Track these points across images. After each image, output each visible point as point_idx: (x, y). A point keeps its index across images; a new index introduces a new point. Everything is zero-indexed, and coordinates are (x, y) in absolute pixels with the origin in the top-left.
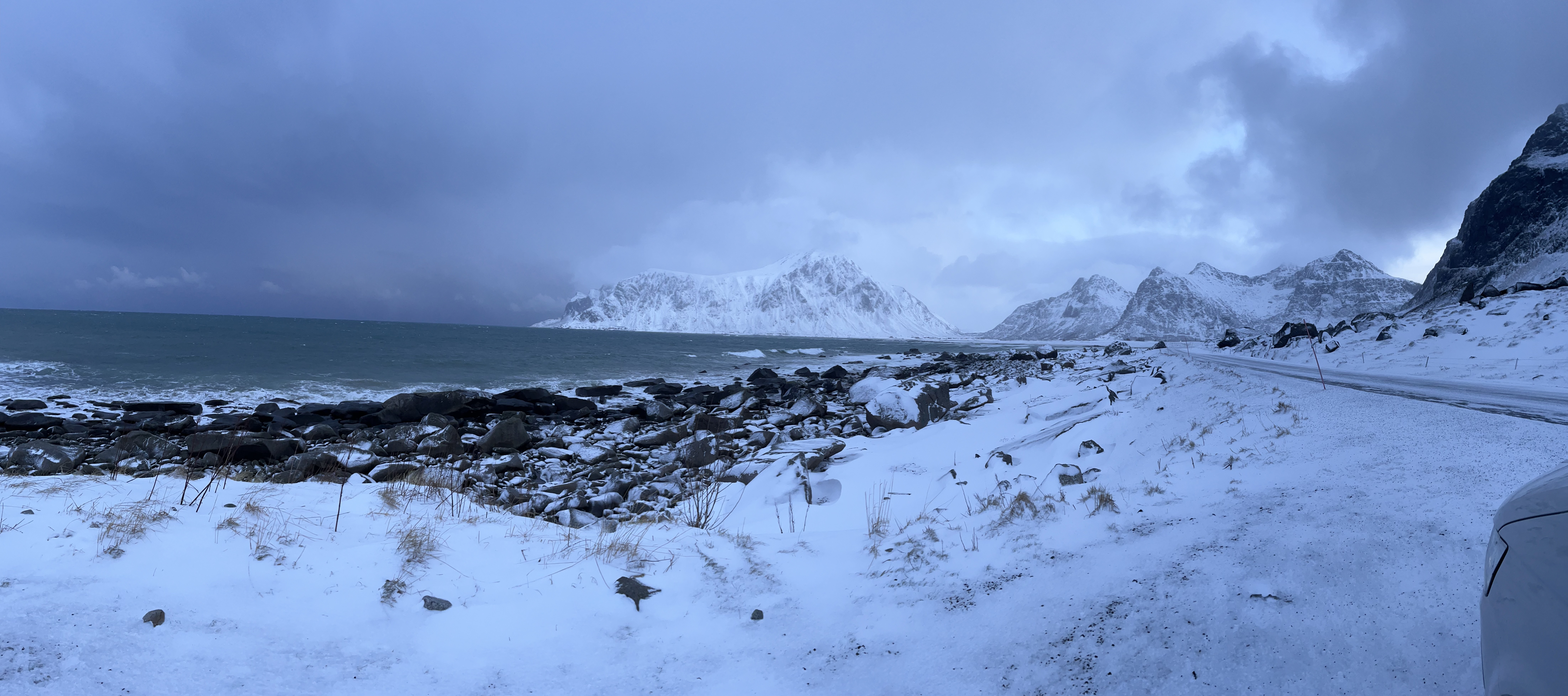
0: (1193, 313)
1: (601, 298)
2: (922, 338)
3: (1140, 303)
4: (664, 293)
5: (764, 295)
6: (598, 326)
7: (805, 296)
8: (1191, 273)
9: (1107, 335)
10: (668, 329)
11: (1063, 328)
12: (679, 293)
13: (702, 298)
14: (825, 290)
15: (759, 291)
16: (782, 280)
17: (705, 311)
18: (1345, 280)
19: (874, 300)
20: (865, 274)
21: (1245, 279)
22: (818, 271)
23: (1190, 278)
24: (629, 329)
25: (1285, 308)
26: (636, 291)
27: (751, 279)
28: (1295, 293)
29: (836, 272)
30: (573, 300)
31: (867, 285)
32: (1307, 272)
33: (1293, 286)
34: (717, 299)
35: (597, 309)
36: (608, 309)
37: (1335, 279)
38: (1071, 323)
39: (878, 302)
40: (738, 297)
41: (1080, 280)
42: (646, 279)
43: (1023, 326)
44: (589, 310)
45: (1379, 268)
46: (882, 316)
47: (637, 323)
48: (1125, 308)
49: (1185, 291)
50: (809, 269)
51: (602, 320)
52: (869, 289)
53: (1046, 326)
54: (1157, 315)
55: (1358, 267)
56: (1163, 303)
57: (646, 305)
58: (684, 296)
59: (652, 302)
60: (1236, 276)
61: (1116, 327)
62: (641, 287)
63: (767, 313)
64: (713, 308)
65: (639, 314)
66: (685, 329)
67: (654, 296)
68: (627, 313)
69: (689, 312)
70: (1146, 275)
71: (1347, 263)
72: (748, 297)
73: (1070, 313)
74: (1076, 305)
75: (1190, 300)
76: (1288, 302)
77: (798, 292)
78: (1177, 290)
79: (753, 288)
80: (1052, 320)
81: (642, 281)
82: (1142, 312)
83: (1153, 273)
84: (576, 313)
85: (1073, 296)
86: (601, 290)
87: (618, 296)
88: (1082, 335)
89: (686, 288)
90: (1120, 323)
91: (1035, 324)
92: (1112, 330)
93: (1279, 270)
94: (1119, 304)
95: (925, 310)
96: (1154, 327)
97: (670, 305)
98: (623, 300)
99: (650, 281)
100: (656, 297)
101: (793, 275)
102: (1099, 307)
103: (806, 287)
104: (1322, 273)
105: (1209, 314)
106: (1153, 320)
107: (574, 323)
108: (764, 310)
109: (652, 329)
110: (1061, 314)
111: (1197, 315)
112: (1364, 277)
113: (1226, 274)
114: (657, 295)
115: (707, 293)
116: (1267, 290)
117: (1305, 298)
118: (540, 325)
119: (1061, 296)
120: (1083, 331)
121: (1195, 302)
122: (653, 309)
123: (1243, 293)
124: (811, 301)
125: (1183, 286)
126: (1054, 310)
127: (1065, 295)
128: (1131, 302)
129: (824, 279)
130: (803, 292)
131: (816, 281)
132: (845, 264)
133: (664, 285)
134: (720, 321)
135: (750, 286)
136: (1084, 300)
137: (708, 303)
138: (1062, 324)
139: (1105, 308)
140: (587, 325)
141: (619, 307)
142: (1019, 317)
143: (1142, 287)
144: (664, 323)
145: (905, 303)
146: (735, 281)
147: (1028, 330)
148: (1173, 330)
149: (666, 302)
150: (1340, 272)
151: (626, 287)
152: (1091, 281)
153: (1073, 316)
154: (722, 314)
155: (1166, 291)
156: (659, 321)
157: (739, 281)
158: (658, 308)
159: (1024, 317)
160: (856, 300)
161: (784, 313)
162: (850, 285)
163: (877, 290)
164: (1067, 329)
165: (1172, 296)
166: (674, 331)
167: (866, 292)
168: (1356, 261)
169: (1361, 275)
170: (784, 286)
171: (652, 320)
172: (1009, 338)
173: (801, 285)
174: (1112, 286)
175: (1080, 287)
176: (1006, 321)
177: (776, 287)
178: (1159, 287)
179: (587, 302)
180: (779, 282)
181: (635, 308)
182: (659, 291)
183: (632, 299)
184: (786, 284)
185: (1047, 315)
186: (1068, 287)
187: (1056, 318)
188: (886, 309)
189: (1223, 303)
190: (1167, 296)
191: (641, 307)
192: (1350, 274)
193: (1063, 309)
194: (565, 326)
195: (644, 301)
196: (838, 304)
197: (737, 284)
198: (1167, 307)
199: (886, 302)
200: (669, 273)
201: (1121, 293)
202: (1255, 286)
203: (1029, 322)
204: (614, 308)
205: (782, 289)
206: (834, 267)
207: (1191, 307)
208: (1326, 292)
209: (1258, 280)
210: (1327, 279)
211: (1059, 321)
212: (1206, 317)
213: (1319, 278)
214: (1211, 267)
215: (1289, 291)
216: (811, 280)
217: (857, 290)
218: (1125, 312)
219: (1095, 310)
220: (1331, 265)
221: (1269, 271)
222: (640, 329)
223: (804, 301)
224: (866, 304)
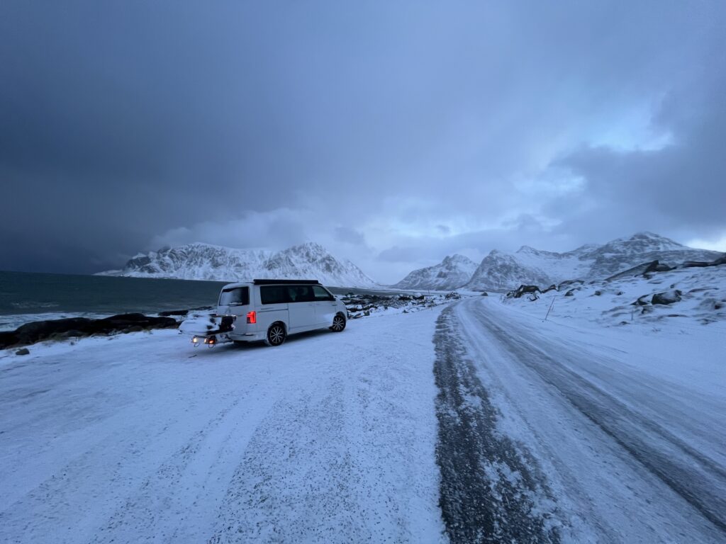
0: (518, 276)
1: (158, 258)
2: (358, 287)
3: (483, 270)
4: (205, 257)
5: (270, 261)
6: (154, 276)
7: (294, 263)
8: (518, 252)
9: (463, 288)
10: (207, 279)
11: (437, 283)
12: (215, 258)
13: (231, 261)
14: (305, 260)
15: (267, 259)
16: (281, 253)
17: (232, 269)
18: (642, 252)
19: (332, 266)
20: (328, 252)
21: (556, 255)
22: (302, 249)
23: (516, 255)
24: (179, 278)
25: (587, 272)
26: (185, 255)
27: (262, 252)
28: (597, 263)
29: (312, 251)
30: (134, 258)
31: (329, 258)
32: (607, 248)
33: (595, 258)
34: (241, 262)
35: (154, 264)
36: (164, 265)
37: (632, 252)
38: (442, 281)
39: (335, 267)
40: (253, 262)
41: (447, 257)
42: (193, 248)
43: (415, 282)
44: (148, 265)
45: (678, 242)
46: (337, 275)
47: (185, 274)
48: (474, 273)
49: (512, 263)
50: (297, 249)
51: (158, 272)
52: (330, 260)
53: (427, 282)
54: (494, 277)
55: (655, 243)
56: (498, 270)
57: (192, 263)
58: (219, 260)
59: (196, 262)
60: (549, 253)
61: (468, 283)
62: (189, 253)
63: (271, 271)
64: (238, 268)
65: (187, 269)
66: (219, 279)
67: (198, 259)
68: (178, 268)
69: (223, 269)
70: (487, 254)
71: (644, 240)
72: (260, 262)
73: (440, 275)
74: (445, 271)
75: (516, 268)
76: (590, 269)
77: (290, 260)
78: (507, 263)
79: (263, 257)
80: (431, 279)
81: (190, 249)
82: (485, 275)
83: (492, 253)
84: (137, 267)
85: (443, 266)
86: (158, 253)
87: (171, 257)
88: (448, 288)
89: (220, 255)
90: (471, 281)
91: (422, 280)
92: (466, 285)
93: (583, 248)
94: (469, 270)
95: (360, 272)
96: (492, 284)
97: (209, 264)
98: (175, 260)
99: (196, 250)
100: (200, 260)
101: (287, 252)
102: (458, 272)
103: (294, 258)
104: (620, 248)
105: (529, 277)
106: (491, 279)
107: (134, 273)
108: (269, 269)
109: (196, 279)
110: (436, 276)
111: (520, 277)
112: (662, 249)
113: (541, 252)
114: (200, 258)
115: (234, 259)
116: (574, 260)
117: (605, 266)
118: (103, 274)
119: (436, 266)
120: (448, 286)
121: (519, 269)
122: (197, 267)
123: (555, 263)
124: (298, 266)
125: (512, 260)
126: (432, 273)
127: (438, 266)
128: (478, 270)
129: (305, 254)
130: (293, 260)
131: (300, 255)
132: (317, 247)
133: (206, 253)
134: (242, 275)
135: (261, 256)
136: (449, 268)
137: (234, 265)
138: (437, 281)
139: (461, 273)
140: (146, 275)
141: (172, 264)
142: (412, 277)
143: (485, 261)
144: (205, 275)
145: (350, 268)
146: (252, 252)
147: (417, 284)
148: (504, 286)
149: (207, 264)
150: (638, 247)
151: (178, 251)
152: (454, 258)
153: (443, 277)
154: (243, 271)
155: (500, 263)
156: (201, 274)
157: (255, 253)
158: (200, 266)
159: (415, 277)
160: (322, 266)
161: (281, 272)
162: (319, 258)
163: (334, 261)
164: (439, 284)
165: (504, 266)
166: (212, 280)
167: (328, 262)
168: (654, 238)
169: (659, 248)
170: (282, 257)
171: (196, 273)
172: (407, 288)
173: (292, 257)
174: (466, 261)
175: (447, 261)
176: (405, 279)
177: (277, 257)
178: (495, 261)
179: (147, 260)
180: (279, 255)
181: (184, 265)
182: (202, 255)
183: (182, 259)
184: (283, 256)
185: (428, 276)
186: (440, 262)
187: (433, 278)
188: (339, 271)
189: (539, 270)
190: (502, 266)
191: (189, 265)
192: (647, 248)
193: (437, 273)
194: (126, 275)
195: (191, 261)
196: (312, 268)
197: (253, 255)
198: (501, 272)
199: (339, 267)
200: (209, 246)
201: (471, 264)
202: (564, 259)
203: (418, 280)
204: (168, 265)
205: (280, 259)
206: (311, 248)
207: (517, 272)
208: (624, 261)
209: (567, 255)
210: (625, 252)
211: (435, 279)
212: (527, 278)
213: (618, 252)
214: (530, 248)
215: (591, 261)
216: (297, 255)
217: (323, 260)
218: (474, 275)
219: (456, 274)
220: (628, 243)
221: (575, 249)
222: (187, 278)
223: (293, 265)
224: (328, 268)
